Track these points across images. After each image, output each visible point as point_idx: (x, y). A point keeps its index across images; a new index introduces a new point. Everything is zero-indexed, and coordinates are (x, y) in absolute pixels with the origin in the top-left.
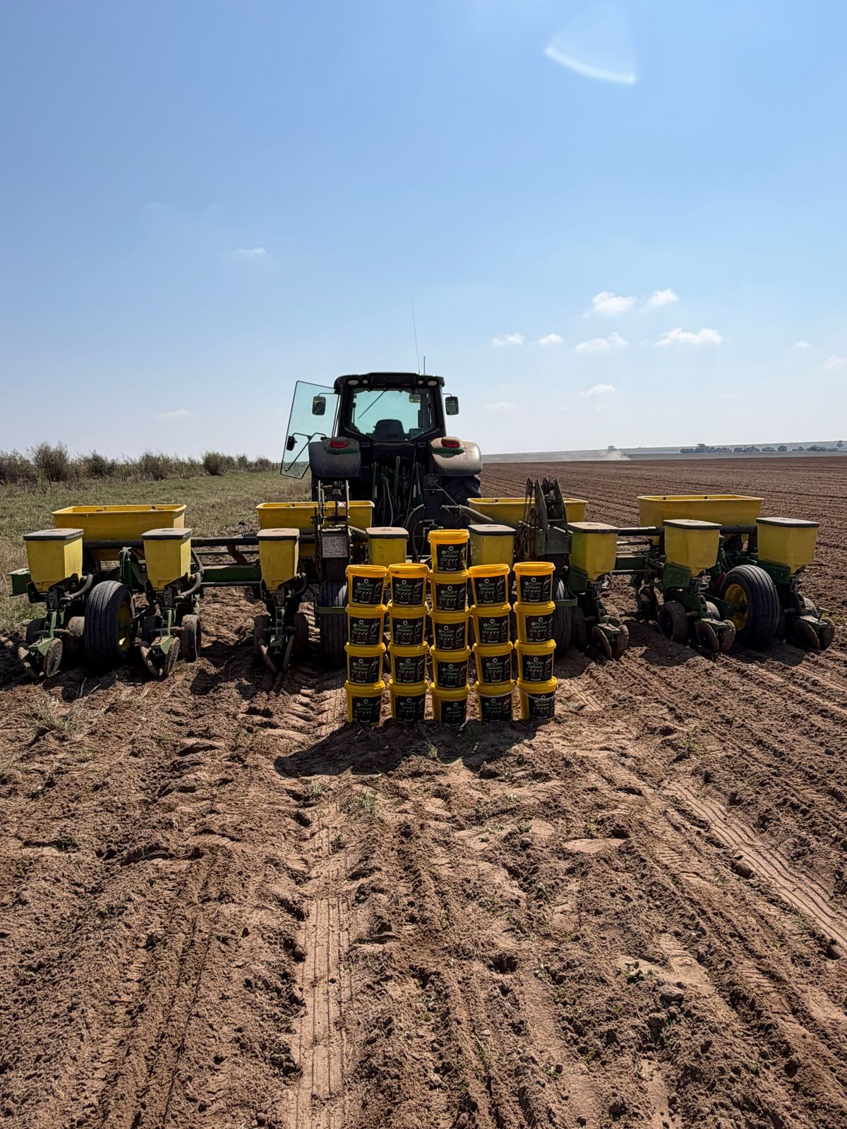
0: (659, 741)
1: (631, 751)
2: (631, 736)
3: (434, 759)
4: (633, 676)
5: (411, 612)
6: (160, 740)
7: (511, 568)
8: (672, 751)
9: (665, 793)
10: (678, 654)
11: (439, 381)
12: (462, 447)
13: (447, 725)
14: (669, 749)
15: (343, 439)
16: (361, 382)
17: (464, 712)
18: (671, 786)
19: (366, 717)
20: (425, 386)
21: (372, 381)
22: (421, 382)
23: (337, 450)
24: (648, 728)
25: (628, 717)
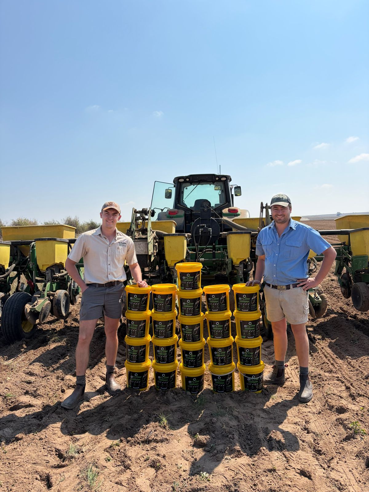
0: (335, 418)
1: (312, 426)
2: (315, 411)
3: (164, 427)
4: (325, 356)
5: (164, 317)
6: (5, 397)
7: (231, 288)
8: (343, 430)
9: (333, 475)
10: (358, 340)
11: (228, 178)
12: (239, 212)
13: (189, 393)
14: (341, 427)
15: (176, 210)
16: (185, 180)
17: (201, 384)
18: (339, 468)
19: (137, 385)
20: (220, 180)
21: (191, 179)
22: (217, 179)
23: (172, 216)
24: (328, 405)
25: (316, 391)
